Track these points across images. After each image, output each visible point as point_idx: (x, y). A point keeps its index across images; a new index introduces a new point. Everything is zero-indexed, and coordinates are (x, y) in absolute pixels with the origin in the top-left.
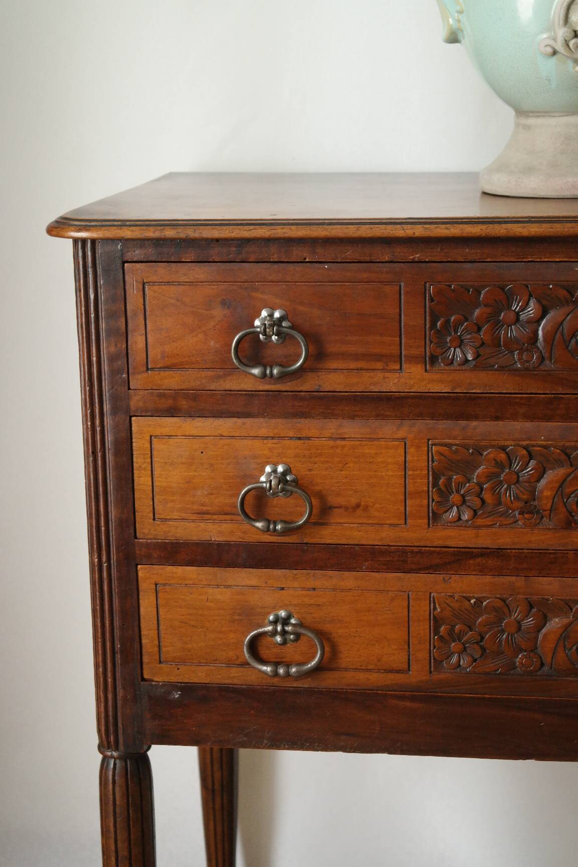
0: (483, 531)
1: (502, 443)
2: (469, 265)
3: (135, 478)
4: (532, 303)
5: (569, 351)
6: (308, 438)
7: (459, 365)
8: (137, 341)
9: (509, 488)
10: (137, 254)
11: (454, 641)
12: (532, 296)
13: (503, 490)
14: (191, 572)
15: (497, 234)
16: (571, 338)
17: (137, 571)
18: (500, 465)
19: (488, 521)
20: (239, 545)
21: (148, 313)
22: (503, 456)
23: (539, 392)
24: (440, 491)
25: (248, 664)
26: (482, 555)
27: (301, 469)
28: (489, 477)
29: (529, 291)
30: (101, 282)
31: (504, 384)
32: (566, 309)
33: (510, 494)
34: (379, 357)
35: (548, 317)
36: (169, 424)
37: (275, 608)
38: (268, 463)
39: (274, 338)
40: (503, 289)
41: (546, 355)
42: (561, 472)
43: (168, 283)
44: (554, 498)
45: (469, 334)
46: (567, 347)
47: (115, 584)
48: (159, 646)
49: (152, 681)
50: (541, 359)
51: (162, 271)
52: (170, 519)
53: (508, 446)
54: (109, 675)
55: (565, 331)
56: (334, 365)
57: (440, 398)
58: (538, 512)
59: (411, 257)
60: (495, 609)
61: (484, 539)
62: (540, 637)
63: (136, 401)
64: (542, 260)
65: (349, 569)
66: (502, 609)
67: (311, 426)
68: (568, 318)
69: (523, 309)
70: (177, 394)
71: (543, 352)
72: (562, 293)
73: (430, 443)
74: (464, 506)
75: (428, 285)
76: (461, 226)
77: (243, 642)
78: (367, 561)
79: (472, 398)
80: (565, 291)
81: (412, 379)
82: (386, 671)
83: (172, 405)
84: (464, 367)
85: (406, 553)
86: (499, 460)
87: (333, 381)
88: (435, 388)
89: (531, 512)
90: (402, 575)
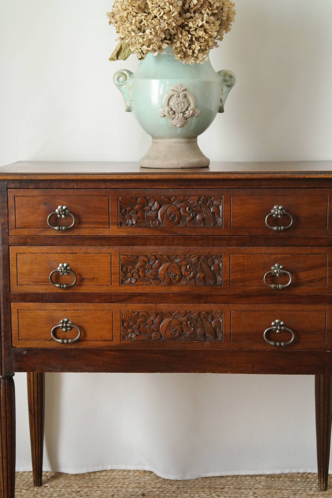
0: (139, 287)
1: (146, 254)
2: (133, 190)
3: (10, 269)
4: (156, 203)
5: (169, 221)
6: (75, 253)
7: (130, 226)
8: (12, 218)
9: (149, 271)
10: (12, 185)
11: (129, 328)
12: (156, 201)
13: (146, 272)
14: (31, 304)
16: (170, 216)
17: (10, 304)
18: (145, 262)
19: (141, 283)
20: (50, 294)
21: (16, 208)
22: (146, 259)
23: (159, 235)
24: (124, 273)
25: (53, 340)
26: (139, 296)
27: (73, 264)
28: (142, 266)
29: (155, 199)
31: (146, 232)
32: (168, 205)
33: (149, 273)
34: (101, 223)
35: (161, 208)
36: (23, 249)
37: (63, 318)
38: (60, 263)
39: (63, 216)
40: (145, 198)
41: (161, 222)
42: (167, 264)
43: (24, 196)
44: (165, 274)
45: (134, 214)
46: (168, 219)
47: (2, 310)
48: (19, 334)
49: (16, 347)
50: (159, 223)
51: (21, 192)
52: (24, 285)
53: (148, 255)
55: (168, 213)
56: (84, 226)
57: (124, 238)
58: (159, 279)
59: (113, 187)
60: (145, 316)
61: (140, 290)
62: (161, 326)
63: (11, 240)
64: (159, 188)
65: (91, 302)
66: (146, 316)
67: (76, 249)
68: (169, 208)
69: (153, 205)
70: (27, 237)
71: (160, 221)
72: (167, 200)
73: (120, 254)
74: (133, 278)
75: (119, 197)
76: (130, 175)
77: (51, 331)
78: (97, 299)
79: (135, 238)
80: (167, 199)
81: (113, 231)
82: (104, 341)
83: (24, 242)
84: (133, 226)
85: (111, 295)
86: (145, 260)
87: (84, 232)
88: (122, 234)
89: (157, 279)
90: (110, 304)
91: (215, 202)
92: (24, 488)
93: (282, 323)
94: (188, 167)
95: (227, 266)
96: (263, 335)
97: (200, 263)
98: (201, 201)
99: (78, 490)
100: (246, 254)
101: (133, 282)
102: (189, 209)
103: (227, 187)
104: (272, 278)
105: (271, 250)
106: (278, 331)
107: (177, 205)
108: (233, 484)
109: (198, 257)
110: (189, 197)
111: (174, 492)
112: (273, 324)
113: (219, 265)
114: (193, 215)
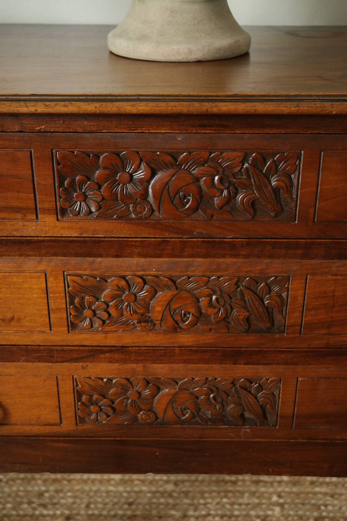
0: (110, 335)
1: (123, 273)
2: (88, 135)
4: (143, 167)
5: (174, 205)
7: (85, 215)
9: (129, 305)
11: (92, 405)
12: (143, 161)
13: (124, 306)
15: (109, 112)
16: (176, 195)
19: (113, 328)
22: (123, 283)
23: (150, 236)
24: (76, 309)
26: (110, 352)
28: (113, 298)
29: (140, 157)
31: (122, 231)
32: (170, 171)
33: (130, 310)
34: (18, 210)
35: (156, 177)
40: (118, 155)
41: (155, 208)
42: (169, 293)
44: (164, 312)
45: (92, 191)
46: (172, 202)
50: (151, 211)
53: (127, 276)
55: (171, 189)
57: (71, 241)
58: (152, 321)
59: (38, 128)
60: (123, 385)
61: (111, 340)
62: (155, 400)
64: (150, 131)
66: (126, 385)
68: (173, 179)
69: (136, 171)
71: (153, 205)
72: (169, 159)
73: (65, 273)
74: (95, 318)
75: (54, 151)
76: (78, 103)
78: (24, 356)
80: (170, 157)
81: (47, 226)
82: (45, 425)
84: (89, 217)
85: (53, 351)
86: (120, 285)
88: (67, 233)
89: (147, 321)
90: (50, 364)
91: (282, 165)
94: (210, 58)
95: (299, 298)
97: (241, 290)
98: (250, 162)
100: (341, 275)
101: (96, 325)
102: (220, 180)
107: (192, 171)
109: (236, 279)
110: (221, 153)
113: (280, 296)
114: (229, 192)
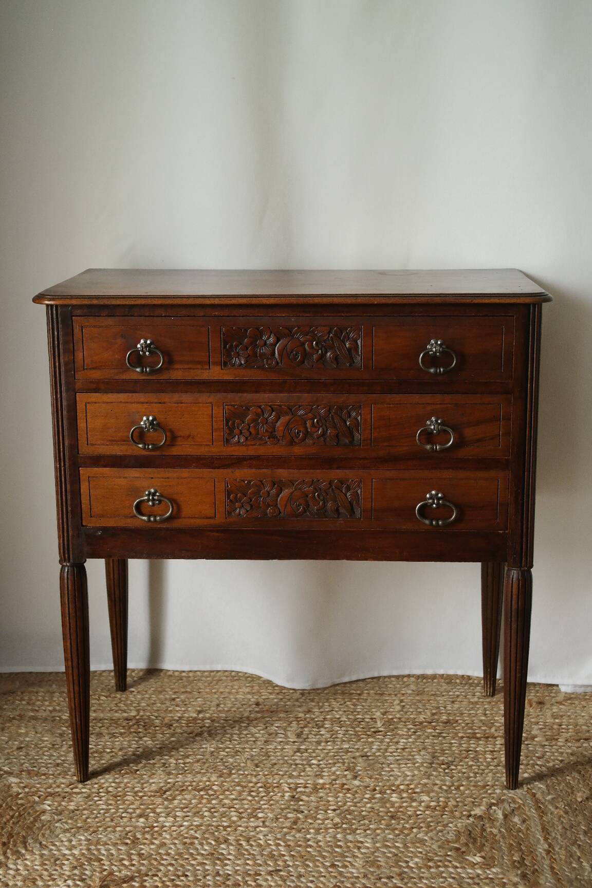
0: (250, 448)
1: (259, 404)
2: (241, 318)
3: (78, 424)
4: (272, 336)
5: (290, 359)
6: (164, 403)
7: (238, 366)
8: (79, 355)
9: (263, 426)
10: (79, 312)
11: (237, 502)
12: (272, 333)
13: (260, 427)
14: (106, 470)
15: (254, 303)
16: (291, 353)
17: (79, 471)
19: (253, 443)
20: (130, 456)
21: (84, 342)
22: (260, 410)
23: (276, 379)
24: (229, 428)
25: (136, 516)
26: (250, 459)
27: (161, 418)
28: (254, 420)
29: (271, 331)
30: (60, 326)
31: (259, 375)
32: (288, 339)
33: (263, 429)
34: (199, 363)
35: (280, 342)
36: (94, 397)
37: (149, 488)
38: (144, 415)
39: (147, 353)
40: (258, 330)
41: (279, 361)
42: (287, 418)
43: (95, 326)
44: (284, 430)
45: (243, 351)
46: (289, 357)
47: (68, 477)
48: (91, 509)
49: (87, 526)
50: (277, 363)
51: (92, 320)
52: (95, 445)
53: (262, 406)
54: (65, 524)
55: (288, 349)
56: (177, 366)
57: (229, 383)
58: (277, 438)
59: (214, 314)
60: (258, 486)
61: (251, 451)
62: (279, 499)
63: (78, 385)
64: (276, 315)
65: (186, 467)
66: (260, 486)
67: (166, 397)
68: (290, 343)
69: (269, 338)
70: (99, 381)
71: (278, 360)
72: (287, 331)
73: (224, 404)
74: (241, 435)
75: (222, 328)
77: (133, 505)
78: (194, 463)
79: (244, 383)
81: (215, 373)
82: (204, 518)
83: (96, 387)
84: (241, 367)
85: (213, 459)
86: (257, 412)
87: (177, 374)
88: (226, 378)
89: (273, 438)
90: (211, 470)
91: (351, 335)
92: (103, 694)
93: (440, 495)
95: (368, 420)
96: (415, 511)
97: (332, 415)
98: (333, 333)
99: (174, 696)
100: (393, 404)
101: (242, 440)
102: (316, 344)
103: (369, 315)
104: (428, 436)
105: (427, 398)
106: (434, 506)
107: (301, 338)
108: (373, 689)
109: (328, 408)
110: (317, 328)
111: (297, 700)
112: (428, 496)
113: (356, 419)
114: (322, 351)
